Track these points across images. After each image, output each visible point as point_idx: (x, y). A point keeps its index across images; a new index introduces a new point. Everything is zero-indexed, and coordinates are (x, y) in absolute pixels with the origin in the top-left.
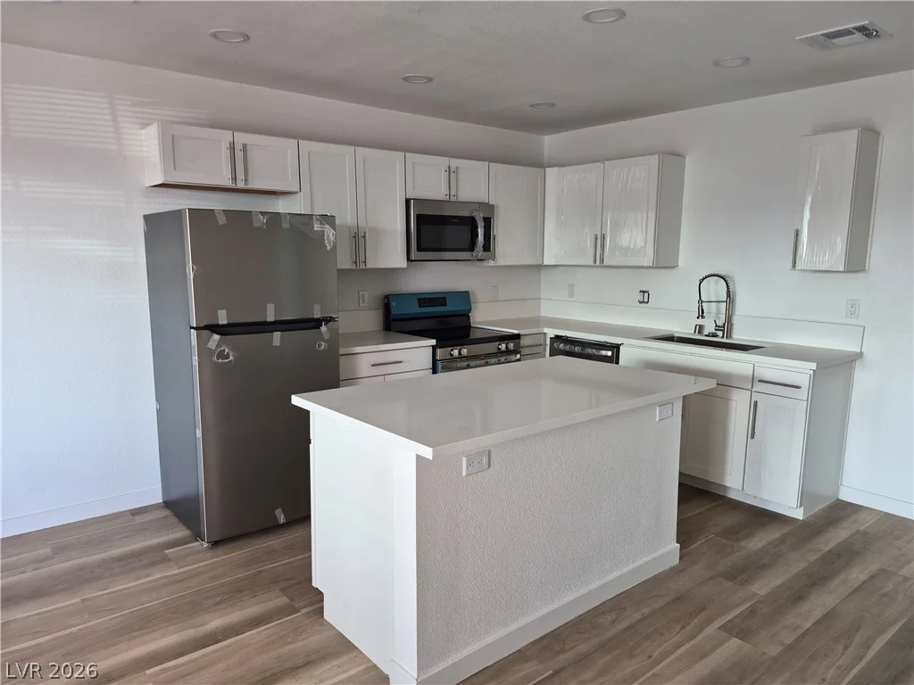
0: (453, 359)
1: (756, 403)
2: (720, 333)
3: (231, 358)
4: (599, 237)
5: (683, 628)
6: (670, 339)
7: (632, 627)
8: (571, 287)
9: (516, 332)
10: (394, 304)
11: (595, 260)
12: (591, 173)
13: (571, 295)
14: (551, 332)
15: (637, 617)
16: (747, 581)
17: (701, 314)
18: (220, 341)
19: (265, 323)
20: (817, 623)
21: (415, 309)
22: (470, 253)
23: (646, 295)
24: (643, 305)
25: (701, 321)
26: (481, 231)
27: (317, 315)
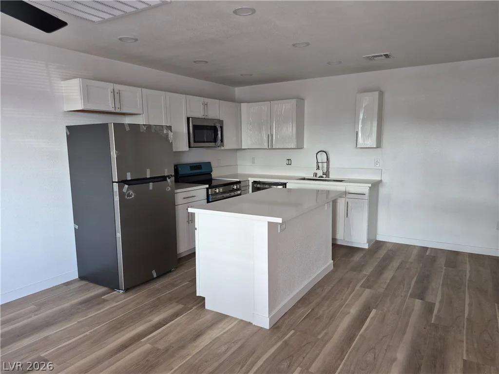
0: (216, 194)
1: (348, 202)
2: (325, 176)
3: (133, 196)
4: (270, 135)
5: (348, 289)
6: (304, 179)
7: (330, 291)
8: (253, 159)
9: (238, 180)
10: (180, 169)
11: (269, 146)
12: (264, 106)
13: (253, 162)
14: (251, 180)
15: (330, 288)
16: (360, 271)
17: (318, 168)
18: (128, 187)
19: (147, 179)
20: (391, 280)
21: (189, 171)
22: (214, 143)
23: (290, 161)
24: (289, 166)
25: (317, 171)
26: (219, 133)
27: (166, 174)
